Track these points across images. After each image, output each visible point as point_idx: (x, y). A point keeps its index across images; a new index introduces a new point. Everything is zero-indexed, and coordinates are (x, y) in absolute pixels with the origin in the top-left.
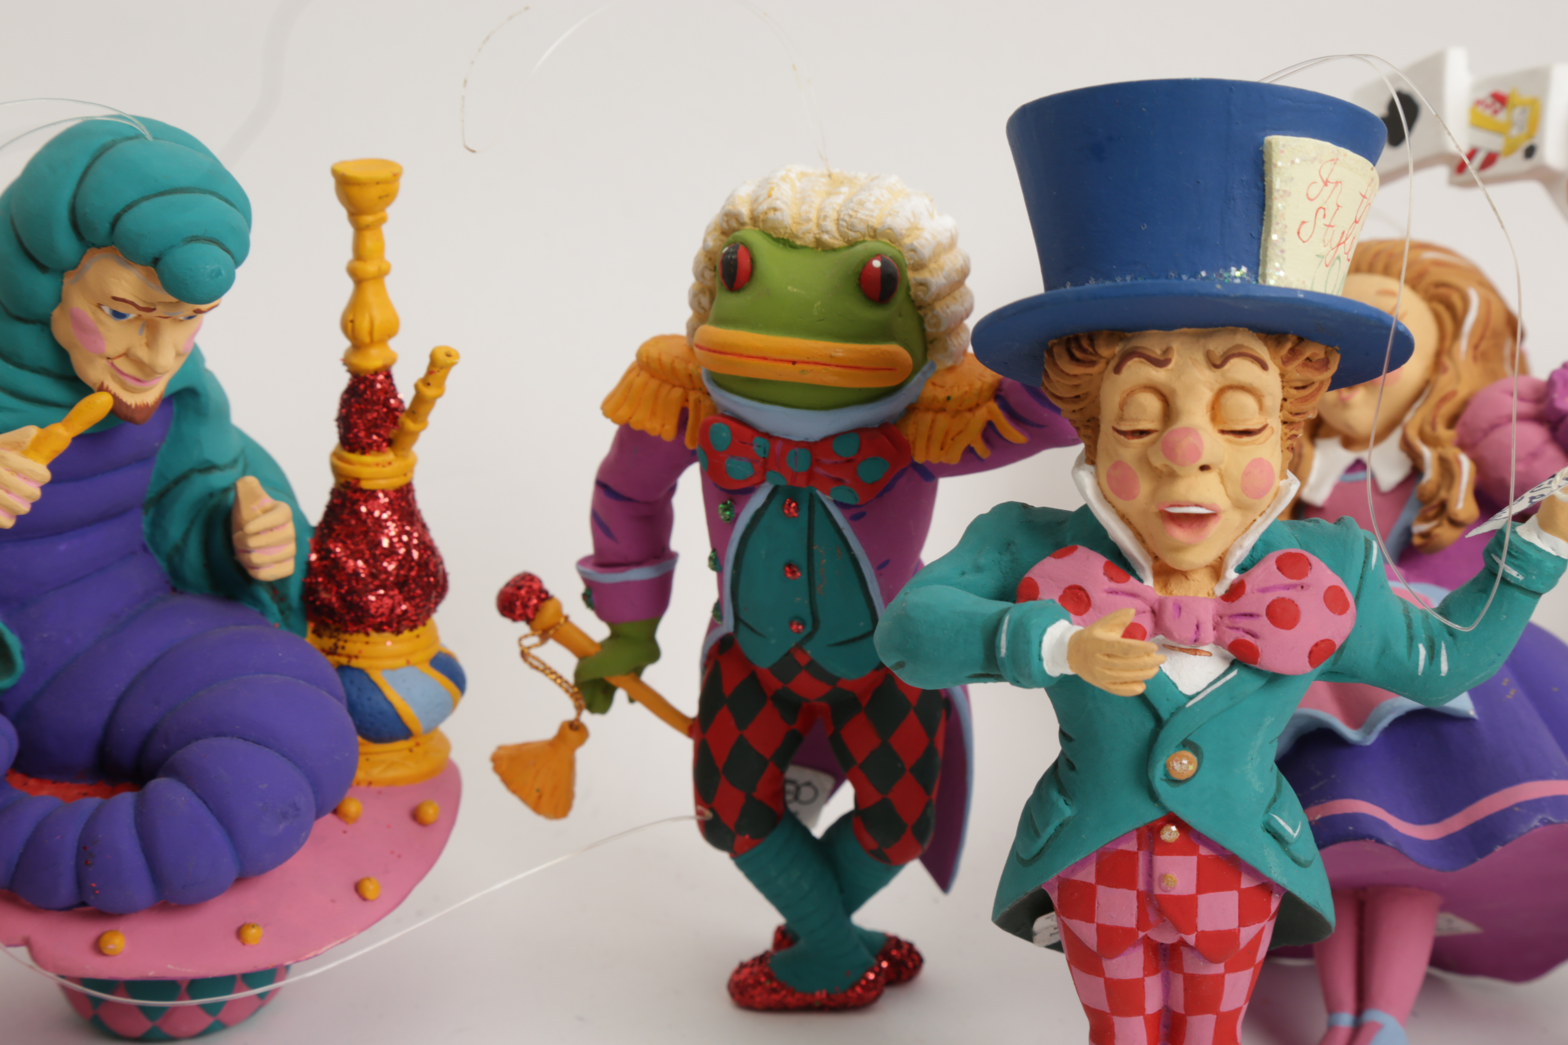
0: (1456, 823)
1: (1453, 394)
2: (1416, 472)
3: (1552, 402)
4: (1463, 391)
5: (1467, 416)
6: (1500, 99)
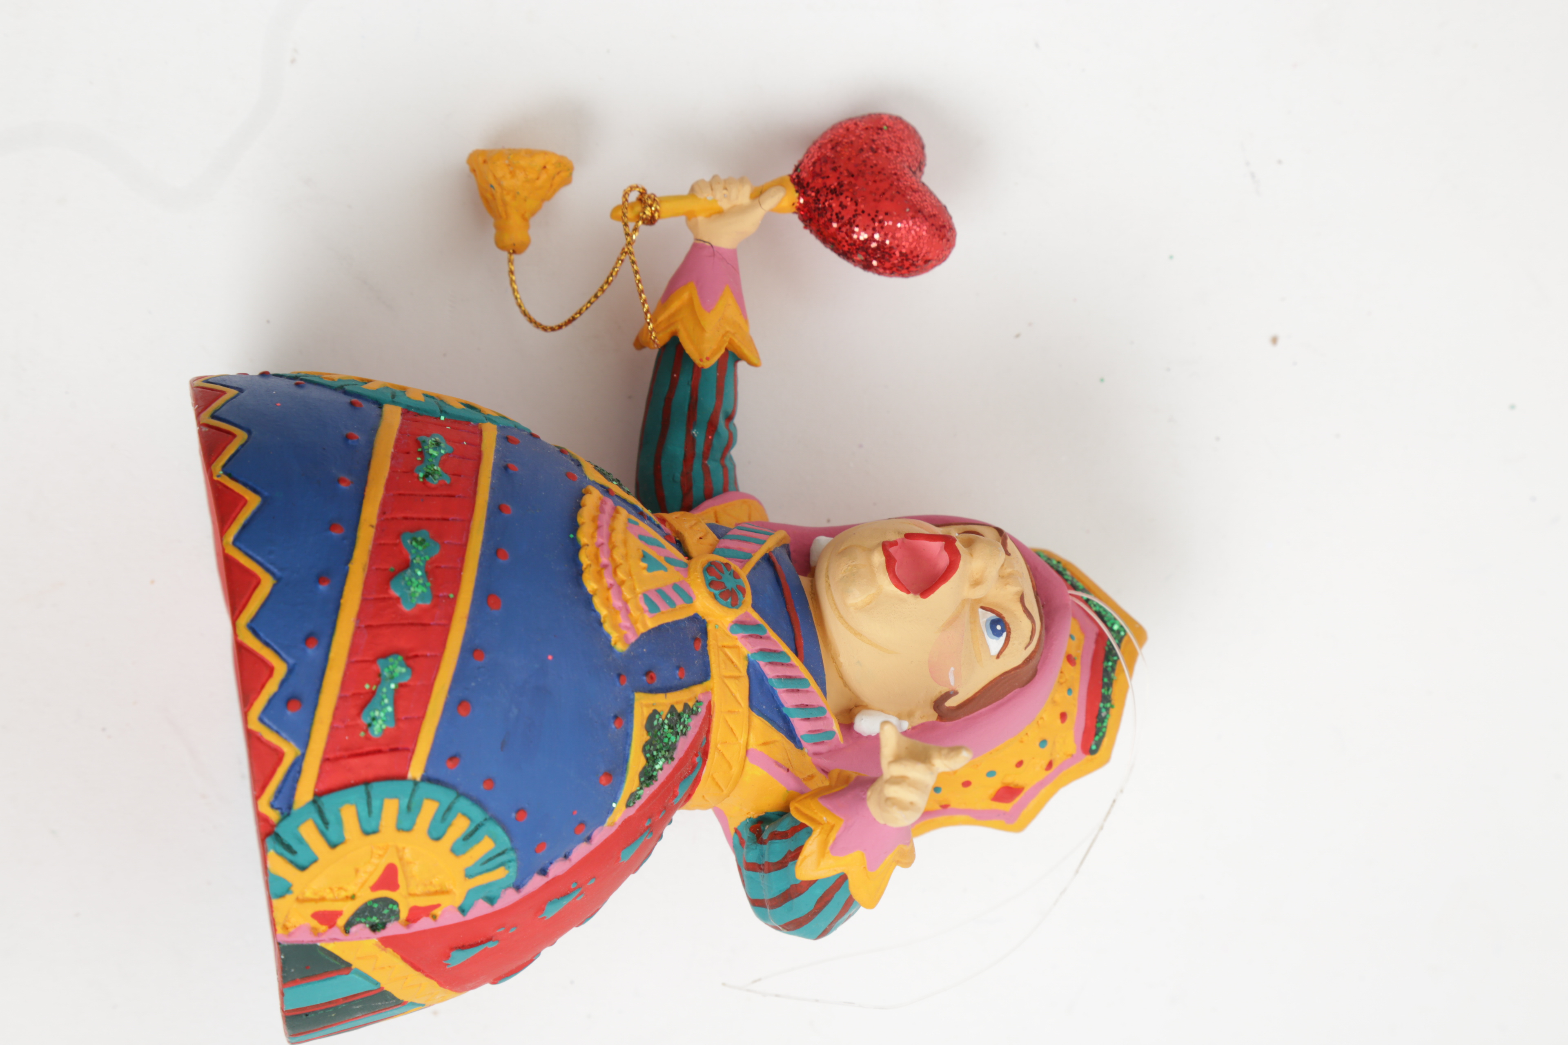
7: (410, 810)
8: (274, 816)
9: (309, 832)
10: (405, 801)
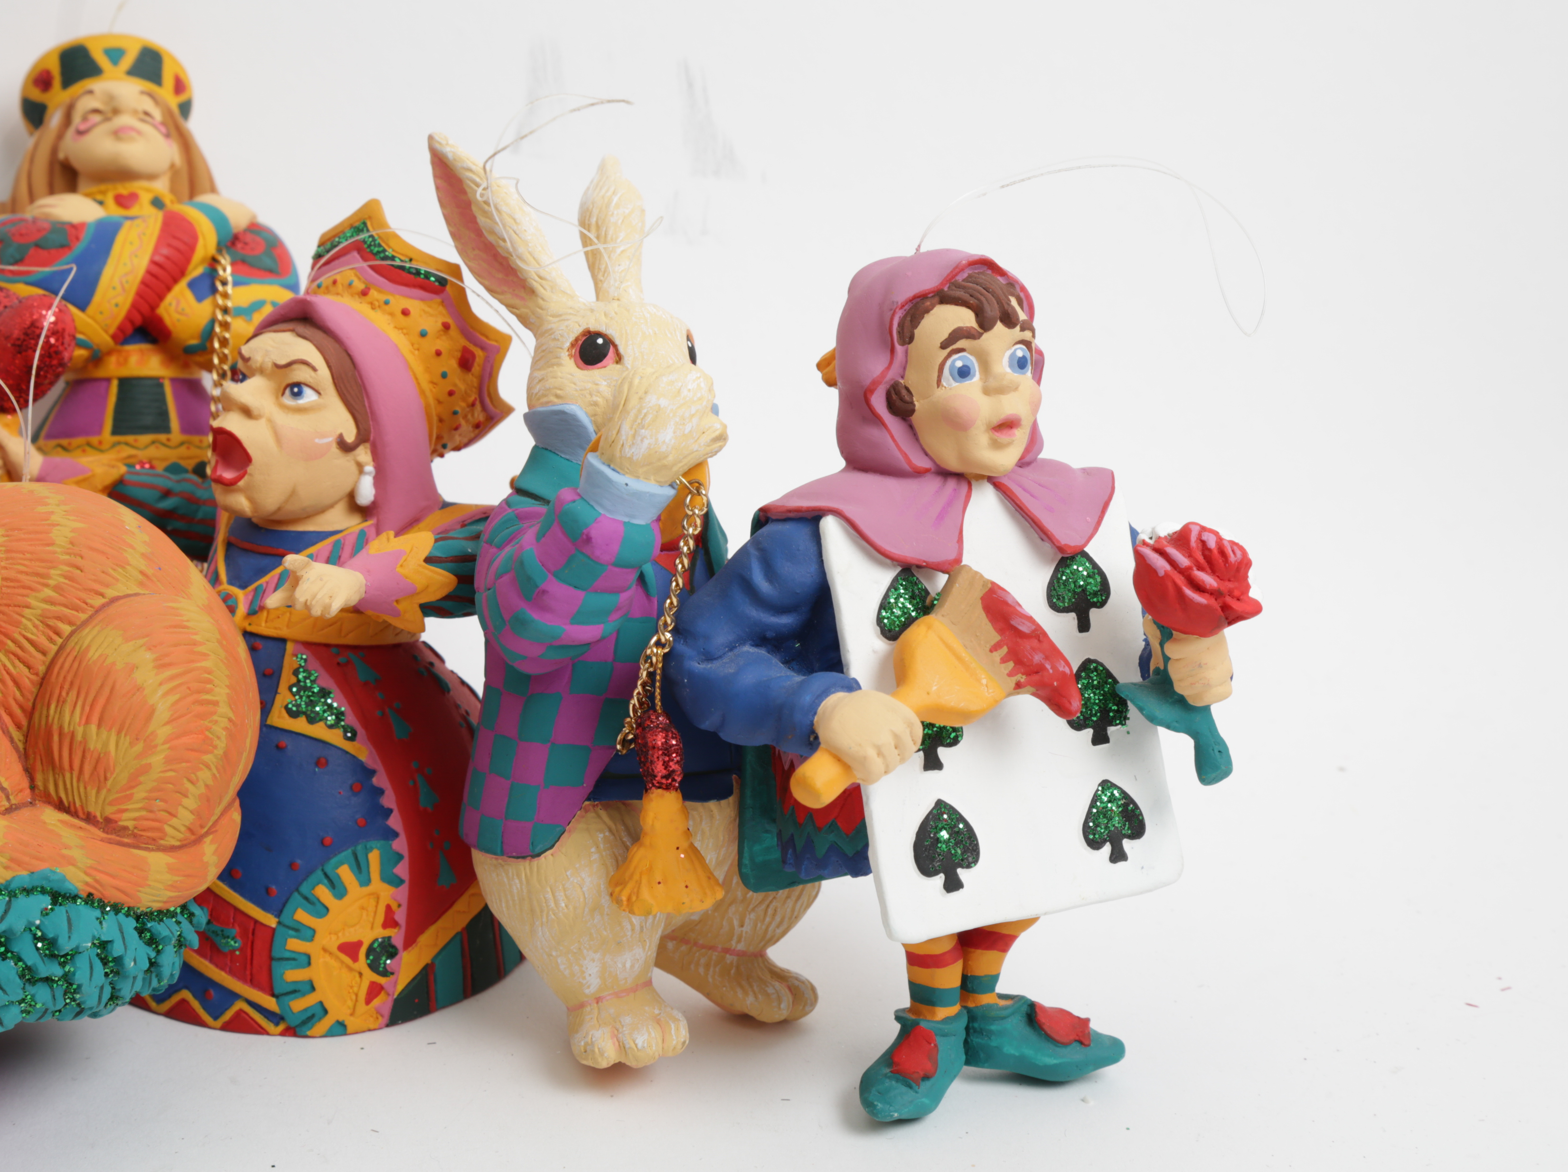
7: (298, 930)
8: (281, 1027)
9: (299, 1005)
10: (291, 932)
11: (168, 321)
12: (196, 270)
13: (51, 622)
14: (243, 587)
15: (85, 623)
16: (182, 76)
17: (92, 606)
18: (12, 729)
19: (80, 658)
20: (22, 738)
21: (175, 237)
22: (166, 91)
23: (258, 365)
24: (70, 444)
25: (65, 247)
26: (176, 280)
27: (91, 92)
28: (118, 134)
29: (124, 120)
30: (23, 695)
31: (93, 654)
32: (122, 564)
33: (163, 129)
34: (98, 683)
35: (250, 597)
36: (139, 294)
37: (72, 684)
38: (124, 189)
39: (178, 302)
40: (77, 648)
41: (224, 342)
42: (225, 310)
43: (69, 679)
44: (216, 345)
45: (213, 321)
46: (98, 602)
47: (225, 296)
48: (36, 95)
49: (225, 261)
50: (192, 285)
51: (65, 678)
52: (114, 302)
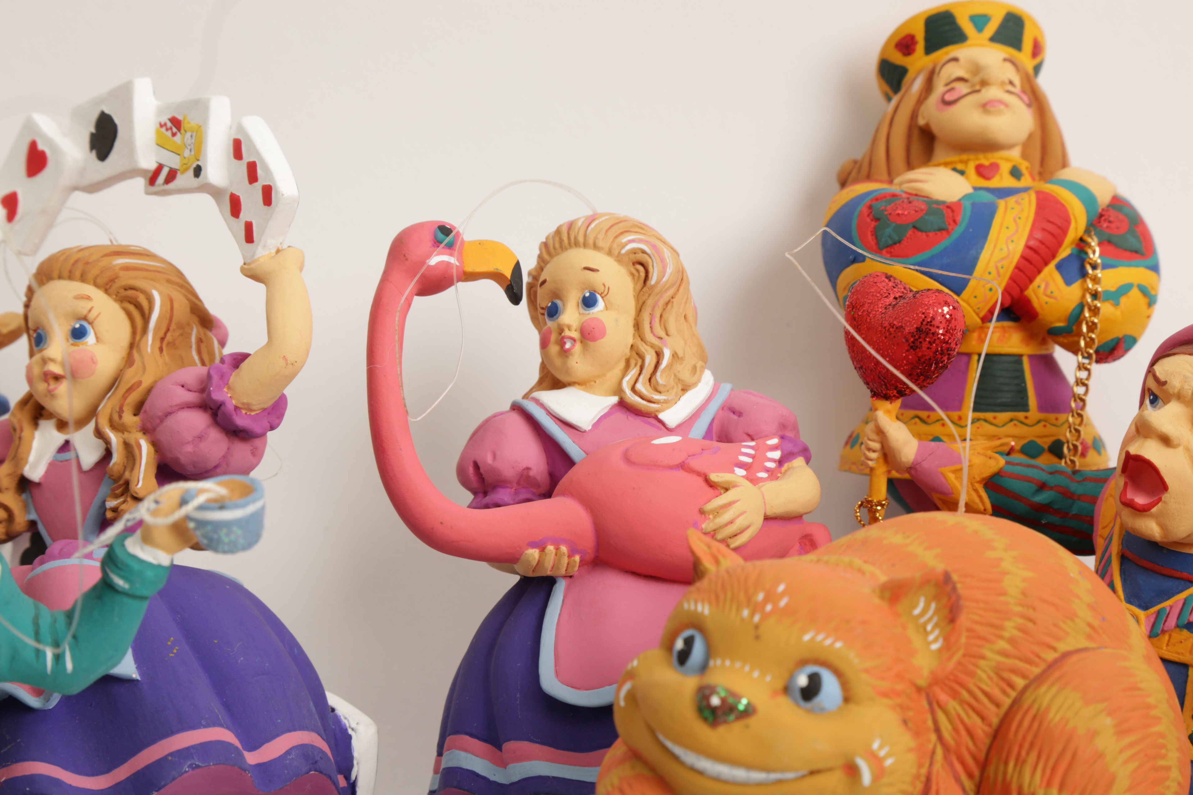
0: (122, 773)
1: (140, 383)
2: (108, 454)
3: (209, 393)
4: (147, 382)
5: (146, 406)
6: (176, 123)
11: (1035, 303)
12: (1065, 252)
13: (1006, 675)
14: (1145, 607)
15: (1040, 679)
16: (1040, 39)
17: (1044, 660)
18: (964, 777)
19: (1039, 717)
20: (973, 787)
21: (1049, 221)
22: (1024, 57)
23: (1176, 391)
24: (929, 417)
25: (944, 231)
26: (1046, 263)
27: (955, 59)
28: (986, 107)
29: (993, 93)
30: (975, 744)
31: (1054, 716)
32: (1071, 616)
33: (1025, 98)
34: (1059, 748)
35: (1152, 620)
36: (1013, 279)
37: (1032, 745)
38: (985, 160)
39: (1047, 285)
40: (1035, 707)
41: (1092, 327)
42: (1095, 295)
43: (1029, 738)
44: (1084, 329)
45: (1081, 306)
46: (1051, 656)
47: (1096, 280)
48: (898, 58)
49: (1094, 242)
50: (1059, 267)
51: (1024, 737)
52: (988, 286)
